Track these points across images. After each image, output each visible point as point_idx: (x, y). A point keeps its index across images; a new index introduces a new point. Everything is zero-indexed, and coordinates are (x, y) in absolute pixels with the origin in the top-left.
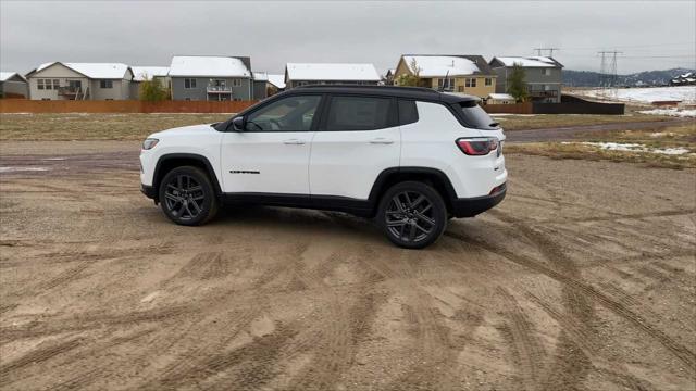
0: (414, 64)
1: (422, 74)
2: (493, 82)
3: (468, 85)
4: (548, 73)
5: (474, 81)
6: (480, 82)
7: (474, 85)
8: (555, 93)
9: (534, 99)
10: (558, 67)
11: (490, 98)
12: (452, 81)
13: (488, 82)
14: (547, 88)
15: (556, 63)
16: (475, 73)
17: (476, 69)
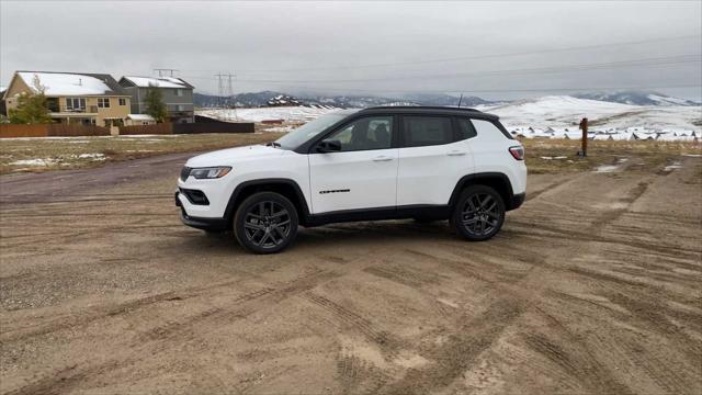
0: (37, 81)
1: (48, 93)
2: (128, 102)
3: (100, 105)
4: (180, 93)
5: (107, 101)
6: (114, 102)
7: (107, 106)
8: (189, 114)
9: (172, 119)
10: (189, 88)
11: (128, 118)
12: (83, 101)
13: (122, 102)
14: (181, 109)
15: (186, 84)
16: (107, 92)
17: (108, 89)
